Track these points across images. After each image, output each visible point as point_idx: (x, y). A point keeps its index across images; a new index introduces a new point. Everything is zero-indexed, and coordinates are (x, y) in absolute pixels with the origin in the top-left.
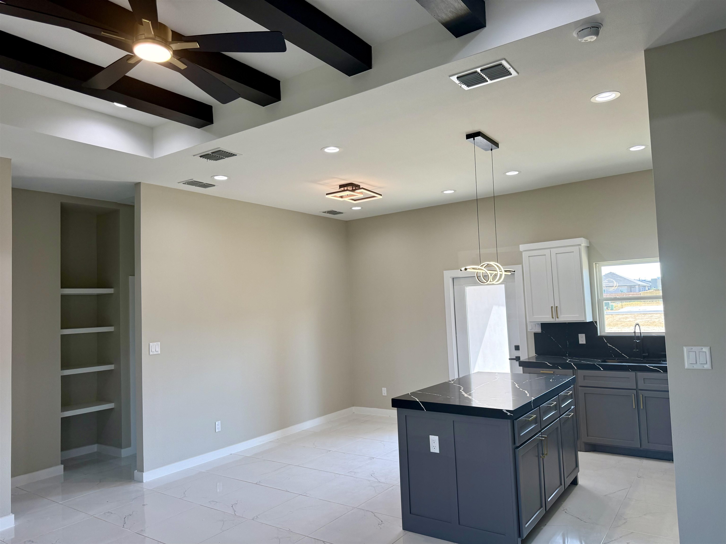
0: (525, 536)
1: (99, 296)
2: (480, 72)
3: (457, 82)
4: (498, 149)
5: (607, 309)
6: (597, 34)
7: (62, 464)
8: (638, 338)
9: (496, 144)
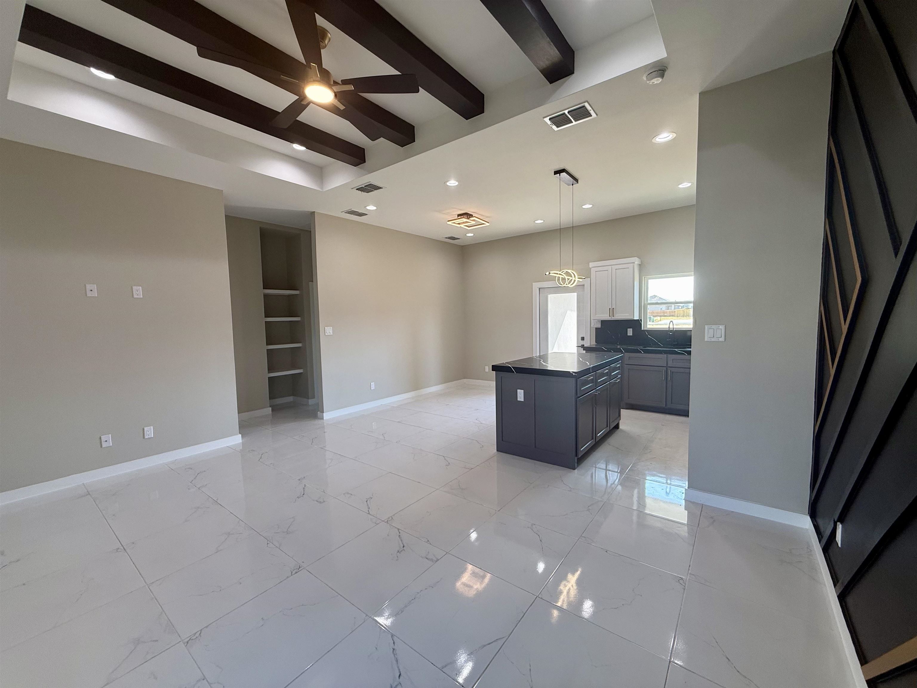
0: (580, 456)
1: (289, 296)
2: (567, 113)
3: (549, 122)
4: (578, 184)
5: (650, 321)
6: (662, 76)
7: (270, 406)
8: (671, 331)
9: (576, 180)
